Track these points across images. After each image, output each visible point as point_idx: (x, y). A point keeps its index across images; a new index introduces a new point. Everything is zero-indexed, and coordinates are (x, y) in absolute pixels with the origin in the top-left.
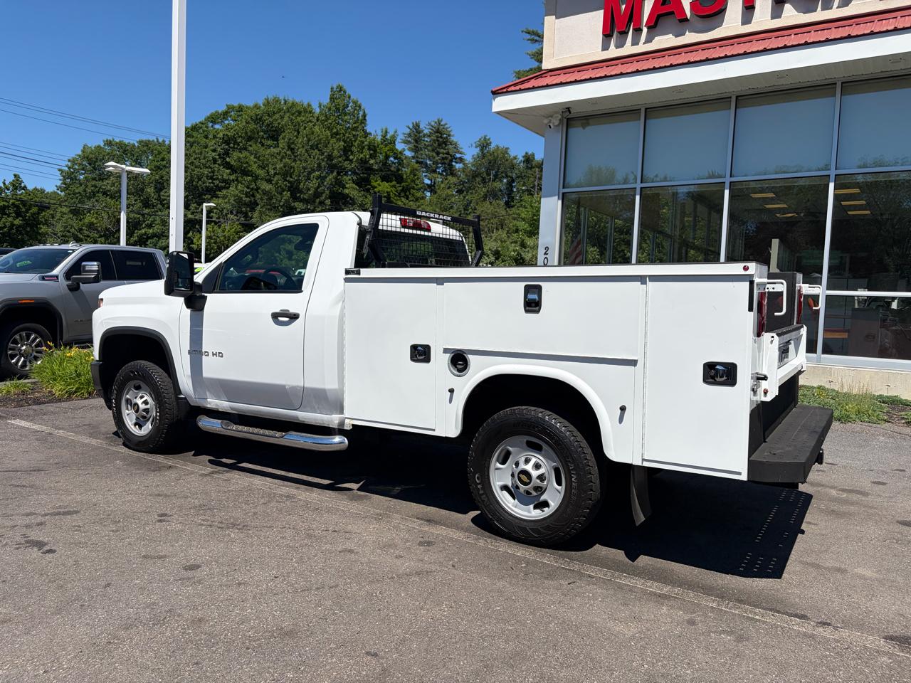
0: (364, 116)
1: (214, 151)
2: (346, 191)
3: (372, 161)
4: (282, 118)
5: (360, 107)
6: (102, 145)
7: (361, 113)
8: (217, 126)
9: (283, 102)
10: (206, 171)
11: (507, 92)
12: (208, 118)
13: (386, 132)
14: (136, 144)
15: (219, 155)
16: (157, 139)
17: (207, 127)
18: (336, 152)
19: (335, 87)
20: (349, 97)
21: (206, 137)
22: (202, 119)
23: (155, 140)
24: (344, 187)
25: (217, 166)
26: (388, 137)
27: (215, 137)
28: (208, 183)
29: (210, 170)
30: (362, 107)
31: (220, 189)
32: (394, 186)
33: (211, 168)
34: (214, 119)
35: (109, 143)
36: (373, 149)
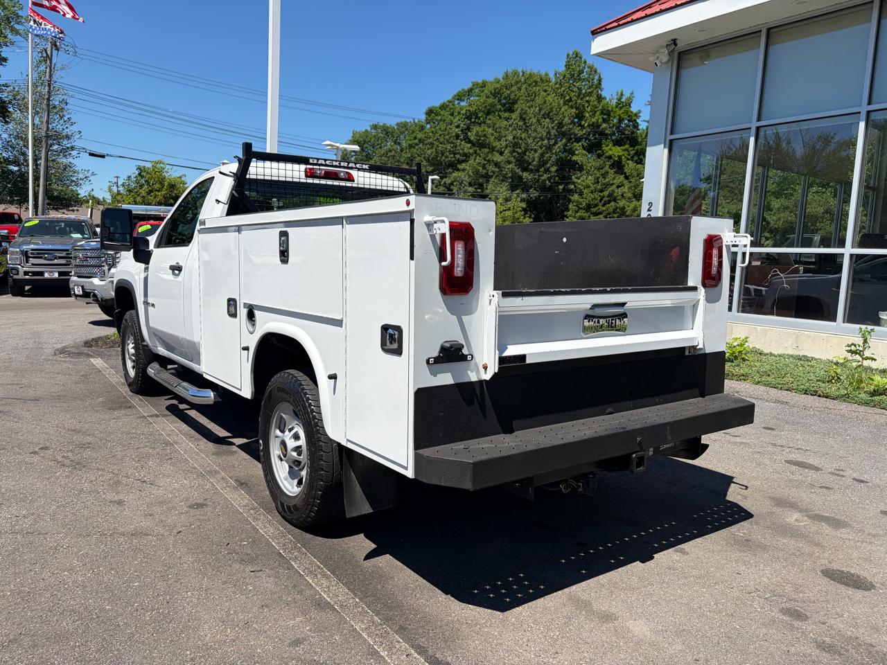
0: (600, 80)
1: (458, 127)
2: (574, 158)
3: (604, 125)
4: (520, 89)
5: (596, 72)
6: (369, 129)
7: (597, 77)
8: (463, 104)
9: (521, 74)
10: (449, 146)
11: (606, 30)
12: (455, 96)
13: (622, 95)
14: (396, 127)
15: (462, 130)
16: (414, 120)
17: (453, 105)
18: (566, 119)
19: (571, 53)
20: (585, 62)
21: (452, 114)
22: (450, 98)
23: (412, 121)
24: (573, 153)
25: (459, 141)
26: (623, 100)
27: (459, 113)
28: (451, 158)
29: (452, 145)
30: (598, 71)
31: (460, 162)
32: (627, 150)
33: (453, 143)
34: (460, 97)
35: (375, 127)
36: (607, 113)
